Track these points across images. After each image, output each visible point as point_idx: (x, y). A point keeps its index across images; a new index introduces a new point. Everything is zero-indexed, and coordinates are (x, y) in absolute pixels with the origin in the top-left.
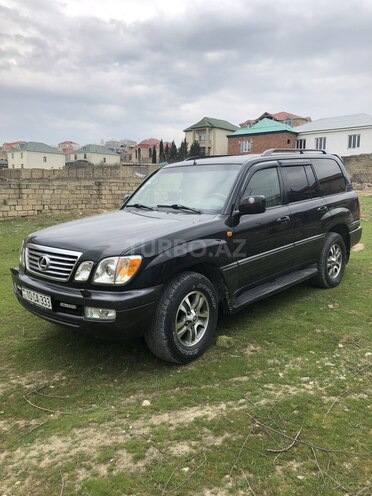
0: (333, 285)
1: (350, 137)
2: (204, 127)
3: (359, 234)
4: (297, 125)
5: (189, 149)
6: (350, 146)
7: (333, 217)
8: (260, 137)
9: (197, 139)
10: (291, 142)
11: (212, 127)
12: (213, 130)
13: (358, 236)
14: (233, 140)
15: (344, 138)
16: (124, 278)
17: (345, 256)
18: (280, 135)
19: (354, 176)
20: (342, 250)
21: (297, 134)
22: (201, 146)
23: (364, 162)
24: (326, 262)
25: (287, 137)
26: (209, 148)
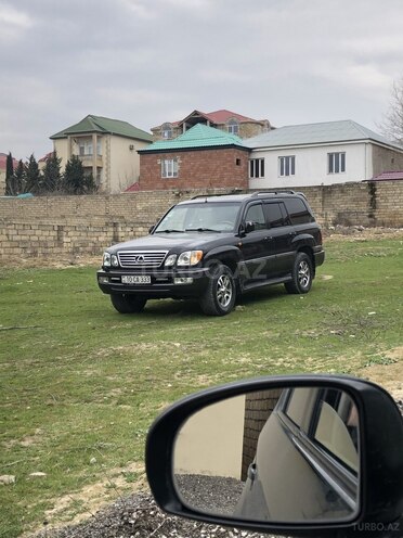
0: (304, 292)
1: (331, 156)
2: (88, 131)
3: (322, 256)
4: (249, 135)
5: (62, 170)
6: (331, 170)
7: (300, 241)
8: (192, 154)
9: (76, 152)
10: (242, 161)
11: (103, 133)
12: (105, 138)
13: (321, 259)
14: (149, 158)
15: (321, 158)
16: (195, 261)
17: (312, 273)
18: (225, 153)
19: (339, 214)
20: (309, 266)
21: (250, 150)
22: (85, 164)
23: (352, 194)
24: (298, 274)
25: (236, 155)
26: (99, 169)
